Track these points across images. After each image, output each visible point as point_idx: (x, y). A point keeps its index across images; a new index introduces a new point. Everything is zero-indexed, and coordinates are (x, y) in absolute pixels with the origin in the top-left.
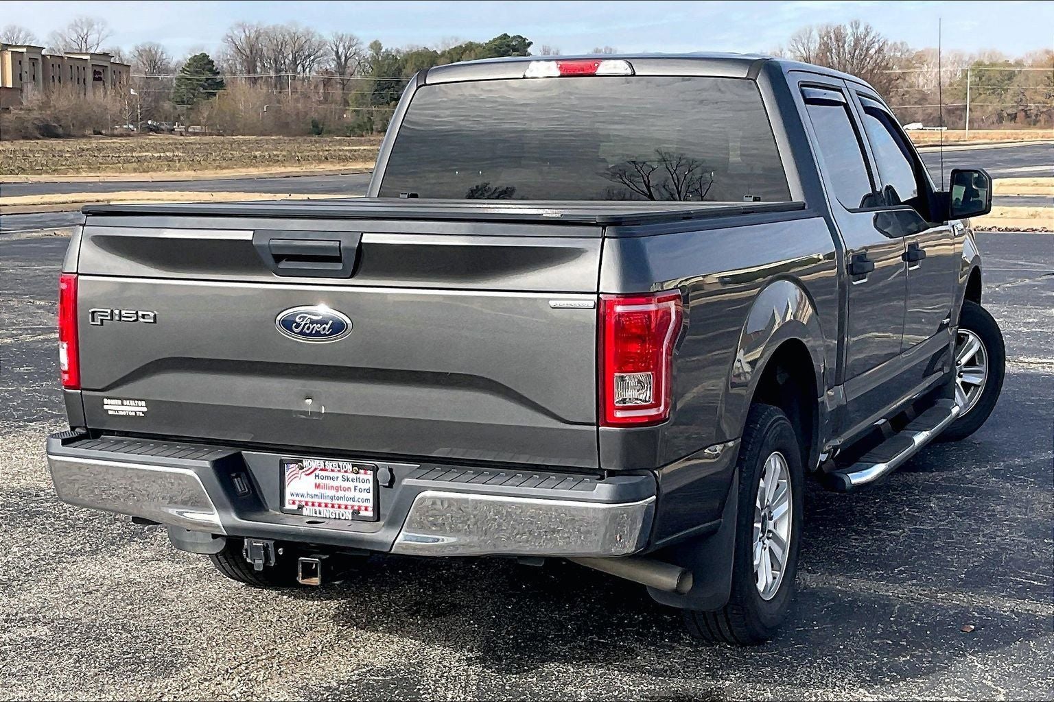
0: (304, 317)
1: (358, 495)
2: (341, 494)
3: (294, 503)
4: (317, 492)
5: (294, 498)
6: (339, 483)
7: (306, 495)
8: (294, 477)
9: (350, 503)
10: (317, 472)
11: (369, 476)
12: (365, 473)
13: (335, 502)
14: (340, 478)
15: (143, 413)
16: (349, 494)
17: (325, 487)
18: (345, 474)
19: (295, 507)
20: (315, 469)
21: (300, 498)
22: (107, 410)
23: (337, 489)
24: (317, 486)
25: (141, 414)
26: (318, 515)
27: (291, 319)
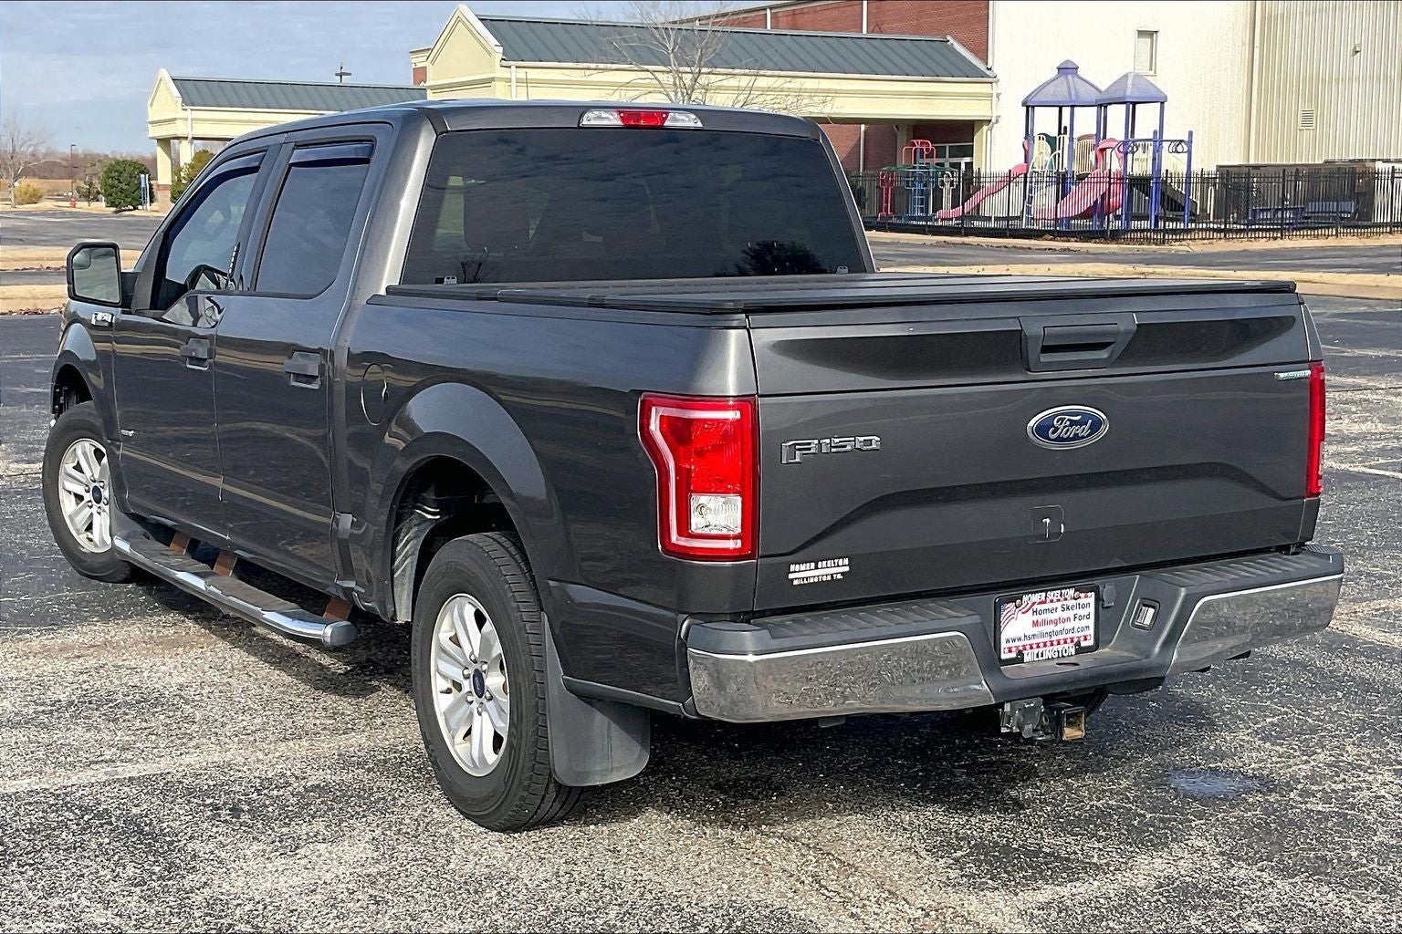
0: (1062, 420)
1: (1078, 624)
2: (1060, 627)
3: (1010, 651)
4: (1036, 630)
5: (1011, 644)
6: (1060, 614)
7: (1023, 638)
8: (1010, 619)
9: (1070, 635)
10: (1035, 607)
11: (1090, 599)
12: (1086, 597)
13: (1054, 638)
14: (1060, 609)
15: (842, 574)
16: (1068, 626)
17: (1045, 623)
18: (1065, 603)
19: (1013, 655)
20: (1034, 604)
21: (1017, 643)
22: (792, 580)
23: (1056, 623)
24: (1035, 624)
25: (839, 576)
26: (1040, 658)
27: (1049, 423)
